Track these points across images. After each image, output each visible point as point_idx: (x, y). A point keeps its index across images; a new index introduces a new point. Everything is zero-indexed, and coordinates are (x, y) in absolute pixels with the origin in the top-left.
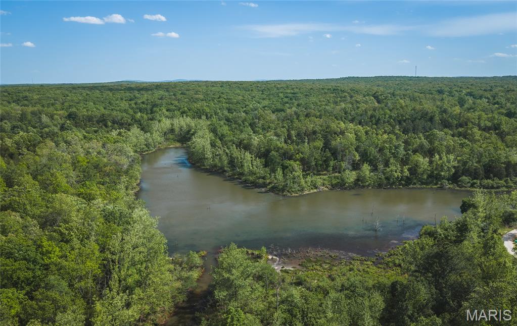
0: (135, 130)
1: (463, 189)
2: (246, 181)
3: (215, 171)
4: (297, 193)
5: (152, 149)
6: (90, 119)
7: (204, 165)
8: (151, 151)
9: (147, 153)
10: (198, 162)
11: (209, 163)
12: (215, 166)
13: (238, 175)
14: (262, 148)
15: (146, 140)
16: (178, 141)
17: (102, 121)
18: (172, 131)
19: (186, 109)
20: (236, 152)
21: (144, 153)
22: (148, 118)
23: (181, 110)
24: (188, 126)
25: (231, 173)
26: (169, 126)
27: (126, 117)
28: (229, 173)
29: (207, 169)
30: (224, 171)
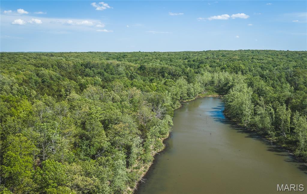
0: (182, 81)
3: (254, 131)
5: (192, 97)
6: (154, 70)
7: (241, 122)
8: (191, 100)
9: (187, 100)
10: (234, 117)
11: (247, 119)
12: (254, 125)
13: (287, 143)
15: (188, 90)
16: (217, 92)
17: (162, 73)
18: (212, 83)
19: (225, 65)
21: (185, 101)
22: (195, 71)
23: (221, 67)
24: (227, 79)
25: (276, 139)
26: (210, 79)
27: (178, 70)
28: (274, 139)
29: (244, 127)
30: (267, 134)
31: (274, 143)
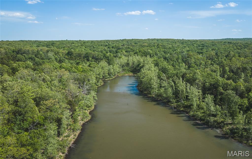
0: (103, 63)
2: (193, 118)
3: (160, 100)
5: (112, 76)
6: (79, 55)
7: (150, 94)
8: (111, 78)
9: (108, 79)
10: (145, 90)
11: (155, 91)
12: (160, 95)
13: (184, 107)
14: (207, 82)
15: (109, 70)
16: (132, 72)
17: (87, 57)
18: (128, 64)
19: (137, 51)
20: (182, 85)
21: (107, 80)
22: (114, 56)
23: (134, 52)
24: (139, 61)
25: (176, 105)
26: (126, 61)
27: (100, 55)
28: (174, 105)
29: (153, 97)
30: (169, 101)
31: (175, 108)
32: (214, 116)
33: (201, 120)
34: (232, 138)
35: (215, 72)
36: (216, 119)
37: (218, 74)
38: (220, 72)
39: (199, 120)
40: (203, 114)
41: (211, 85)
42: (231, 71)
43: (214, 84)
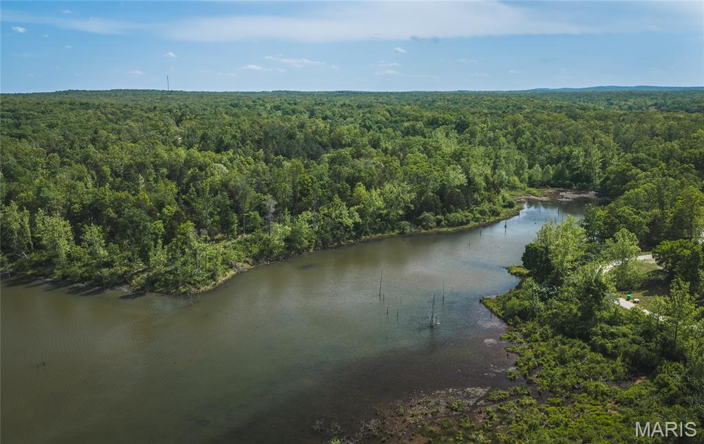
1: (430, 231)
2: (65, 280)
4: (207, 285)
14: (74, 203)
32: (108, 265)
33: (83, 279)
34: (151, 291)
35: (80, 179)
36: (112, 270)
37: (90, 185)
38: (93, 178)
39: (79, 282)
40: (84, 269)
41: (84, 206)
42: (115, 174)
43: (90, 205)
